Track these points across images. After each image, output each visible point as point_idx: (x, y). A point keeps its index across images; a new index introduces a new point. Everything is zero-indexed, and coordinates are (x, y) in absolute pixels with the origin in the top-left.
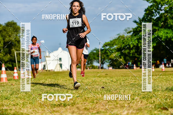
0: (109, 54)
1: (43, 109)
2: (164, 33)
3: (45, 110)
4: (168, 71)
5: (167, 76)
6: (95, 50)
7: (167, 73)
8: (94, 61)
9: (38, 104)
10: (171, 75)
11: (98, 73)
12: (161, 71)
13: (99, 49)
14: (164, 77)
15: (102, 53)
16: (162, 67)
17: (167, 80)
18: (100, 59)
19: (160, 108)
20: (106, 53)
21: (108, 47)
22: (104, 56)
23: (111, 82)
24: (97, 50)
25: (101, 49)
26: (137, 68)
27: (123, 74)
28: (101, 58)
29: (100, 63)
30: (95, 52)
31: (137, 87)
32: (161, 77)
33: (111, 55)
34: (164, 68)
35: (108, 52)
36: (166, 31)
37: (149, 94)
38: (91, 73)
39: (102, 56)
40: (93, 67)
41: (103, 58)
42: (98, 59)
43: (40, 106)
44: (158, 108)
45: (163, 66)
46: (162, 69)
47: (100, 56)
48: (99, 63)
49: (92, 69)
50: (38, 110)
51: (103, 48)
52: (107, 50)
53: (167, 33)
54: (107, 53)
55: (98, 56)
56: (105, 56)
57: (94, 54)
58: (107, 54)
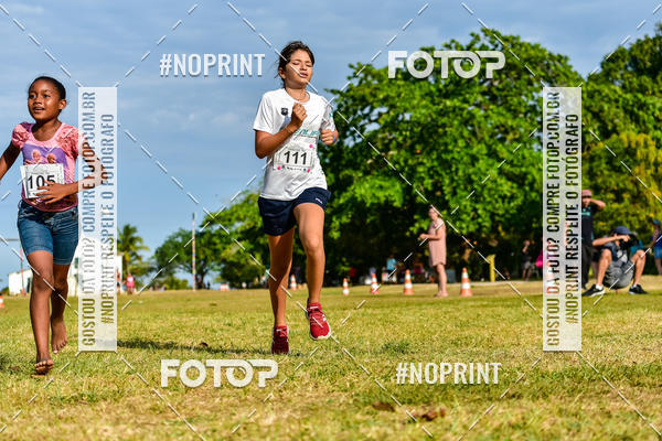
0: (219, 246)
1: (25, 412)
2: (372, 187)
3: (30, 416)
4: (389, 296)
5: (387, 311)
6: (179, 234)
7: (385, 300)
8: (177, 269)
9: (12, 396)
10: (396, 306)
11: (189, 300)
12: (368, 294)
13: (191, 232)
14: (377, 311)
15: (200, 243)
16: (372, 281)
17: (385, 322)
18: (194, 259)
19: (370, 403)
20: (210, 243)
21: (216, 228)
22: (204, 252)
23: (227, 327)
24: (187, 236)
25: (197, 231)
26: (300, 286)
27: (259, 302)
28: (197, 257)
29: (194, 272)
30: (180, 240)
31: (302, 341)
32: (369, 311)
33: (224, 248)
34: (375, 286)
35: (218, 241)
36: (378, 182)
37: (338, 362)
38: (169, 301)
39: (201, 252)
40: (174, 285)
41: (202, 257)
42: (190, 261)
43: (14, 405)
44: (365, 404)
45: (375, 280)
46: (372, 290)
47: (194, 251)
48: (191, 272)
49: (171, 288)
50: (10, 416)
51: (201, 230)
52: (214, 235)
53: (381, 187)
54: (215, 244)
55: (189, 253)
56: (208, 252)
57: (177, 247)
58: (212, 247)
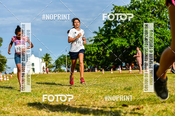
1: (21, 107)
2: (119, 41)
3: (22, 109)
4: (125, 73)
5: (124, 78)
6: (62, 56)
7: (124, 75)
8: (61, 66)
9: (17, 103)
10: (127, 76)
11: (65, 75)
12: (119, 73)
13: (66, 55)
14: (121, 78)
15: (68, 58)
16: (119, 69)
17: (124, 81)
18: (66, 63)
19: (121, 105)
22: (70, 61)
23: (77, 83)
24: (64, 56)
25: (67, 55)
26: (98, 71)
27: (86, 76)
28: (67, 63)
29: (67, 67)
30: (62, 58)
31: (99, 87)
32: (119, 78)
34: (121, 71)
36: (121, 40)
37: (111, 93)
38: (60, 75)
39: (69, 61)
40: (61, 71)
41: (69, 63)
43: (18, 105)
44: (119, 105)
45: (120, 69)
46: (120, 72)
47: (66, 61)
48: (66, 67)
49: (60, 72)
50: (17, 108)
53: (122, 41)
55: (65, 61)
57: (61, 60)
